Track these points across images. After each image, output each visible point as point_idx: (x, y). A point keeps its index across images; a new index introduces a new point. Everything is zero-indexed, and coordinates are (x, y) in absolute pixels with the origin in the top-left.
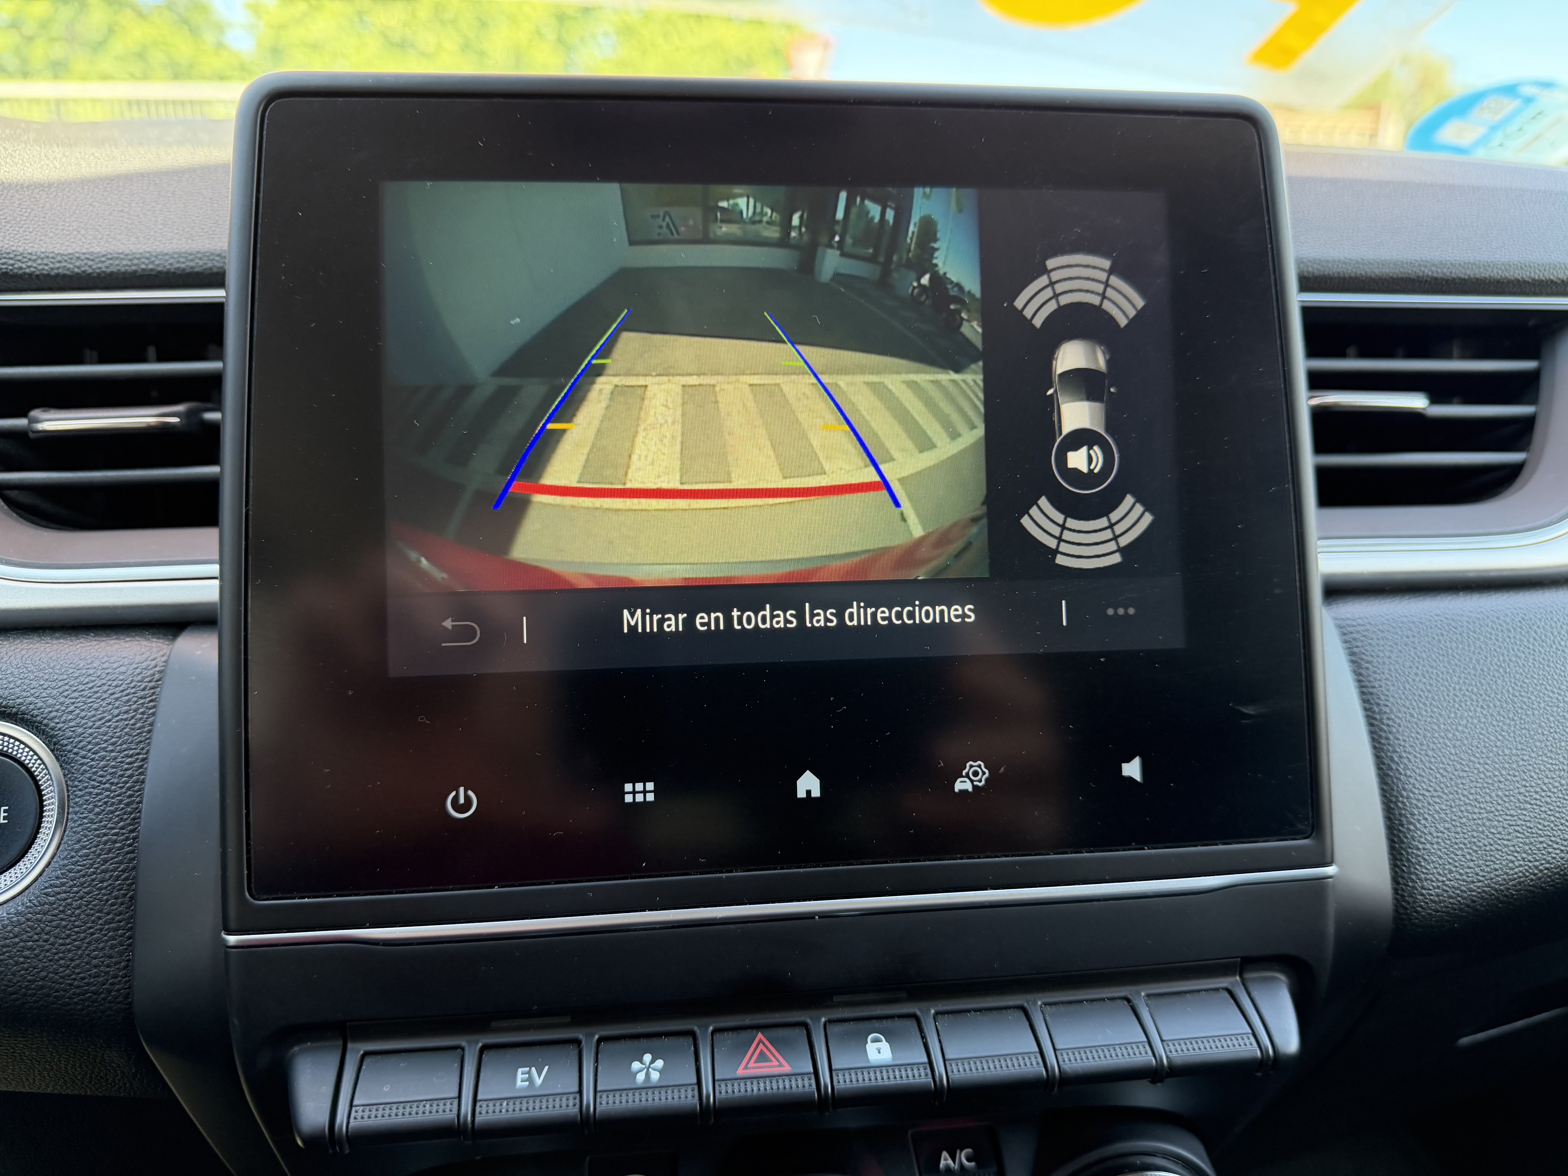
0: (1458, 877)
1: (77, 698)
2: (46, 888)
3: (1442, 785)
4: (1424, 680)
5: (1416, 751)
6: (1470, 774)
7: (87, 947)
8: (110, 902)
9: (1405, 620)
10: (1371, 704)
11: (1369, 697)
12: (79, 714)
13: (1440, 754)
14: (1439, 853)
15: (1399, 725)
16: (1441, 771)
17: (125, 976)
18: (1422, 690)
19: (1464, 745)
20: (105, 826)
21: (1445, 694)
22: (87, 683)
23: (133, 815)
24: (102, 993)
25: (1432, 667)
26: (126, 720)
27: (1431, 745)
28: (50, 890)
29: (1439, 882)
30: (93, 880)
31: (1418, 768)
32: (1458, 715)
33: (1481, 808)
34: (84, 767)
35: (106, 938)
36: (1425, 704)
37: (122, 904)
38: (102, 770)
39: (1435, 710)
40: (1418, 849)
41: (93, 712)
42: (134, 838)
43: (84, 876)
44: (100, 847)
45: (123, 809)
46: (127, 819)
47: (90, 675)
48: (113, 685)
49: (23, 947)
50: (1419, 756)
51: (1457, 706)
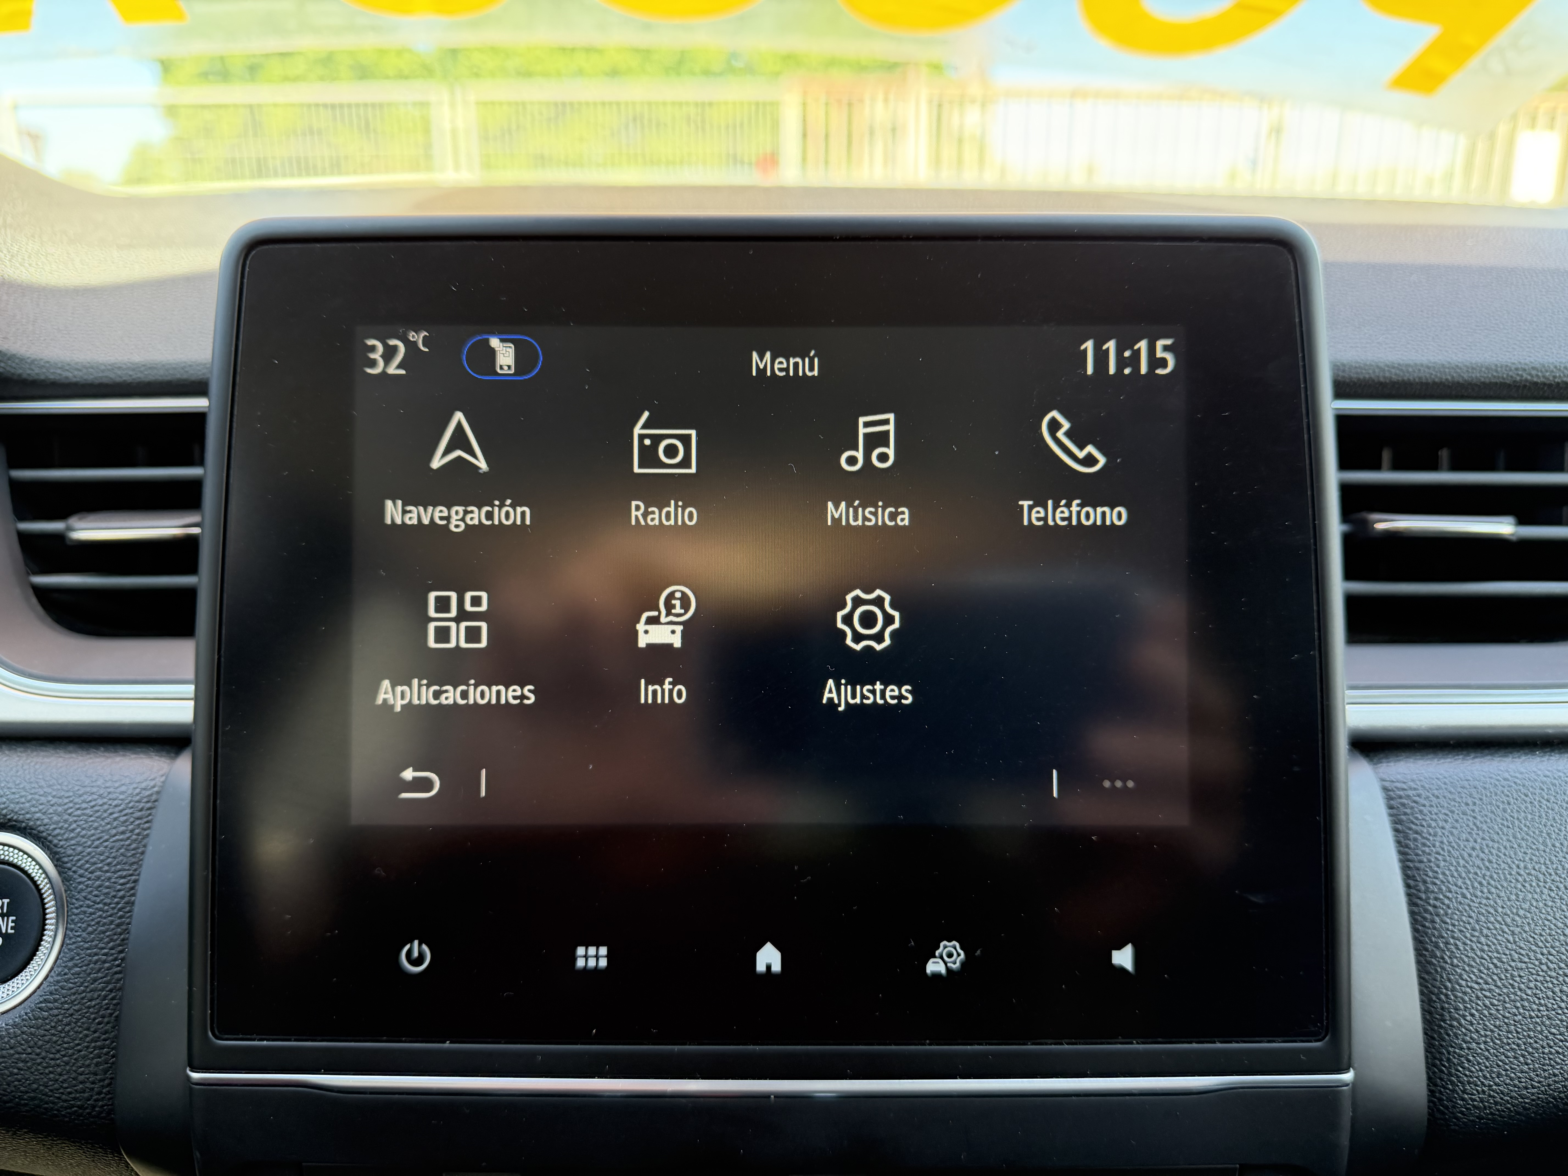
0: (1508, 1081)
1: (79, 816)
2: (41, 1002)
3: (1495, 977)
4: (1482, 855)
5: (1466, 937)
6: (1530, 965)
7: (74, 1064)
8: (97, 1021)
9: (1466, 784)
10: (1417, 881)
11: (1415, 873)
12: (80, 832)
13: (1496, 942)
14: (1487, 1053)
15: (1449, 907)
16: (1495, 961)
17: (109, 1093)
18: (1479, 867)
19: (1525, 932)
20: (96, 946)
21: (1507, 872)
22: (90, 801)
23: (122, 936)
24: (87, 1108)
25: (1493, 841)
26: (122, 840)
27: (1485, 931)
28: (44, 1005)
29: (1485, 1086)
30: (83, 998)
31: (1467, 956)
32: (1521, 897)
33: (1541, 1004)
34: (80, 887)
35: (92, 1056)
36: (1480, 883)
37: (108, 1023)
38: (97, 890)
39: (1493, 890)
40: (1462, 1049)
41: (93, 832)
42: (123, 959)
43: (74, 994)
44: (91, 966)
45: (113, 929)
46: (117, 940)
47: (93, 794)
48: (113, 804)
49: (17, 1059)
50: (1469, 942)
51: (1519, 886)
